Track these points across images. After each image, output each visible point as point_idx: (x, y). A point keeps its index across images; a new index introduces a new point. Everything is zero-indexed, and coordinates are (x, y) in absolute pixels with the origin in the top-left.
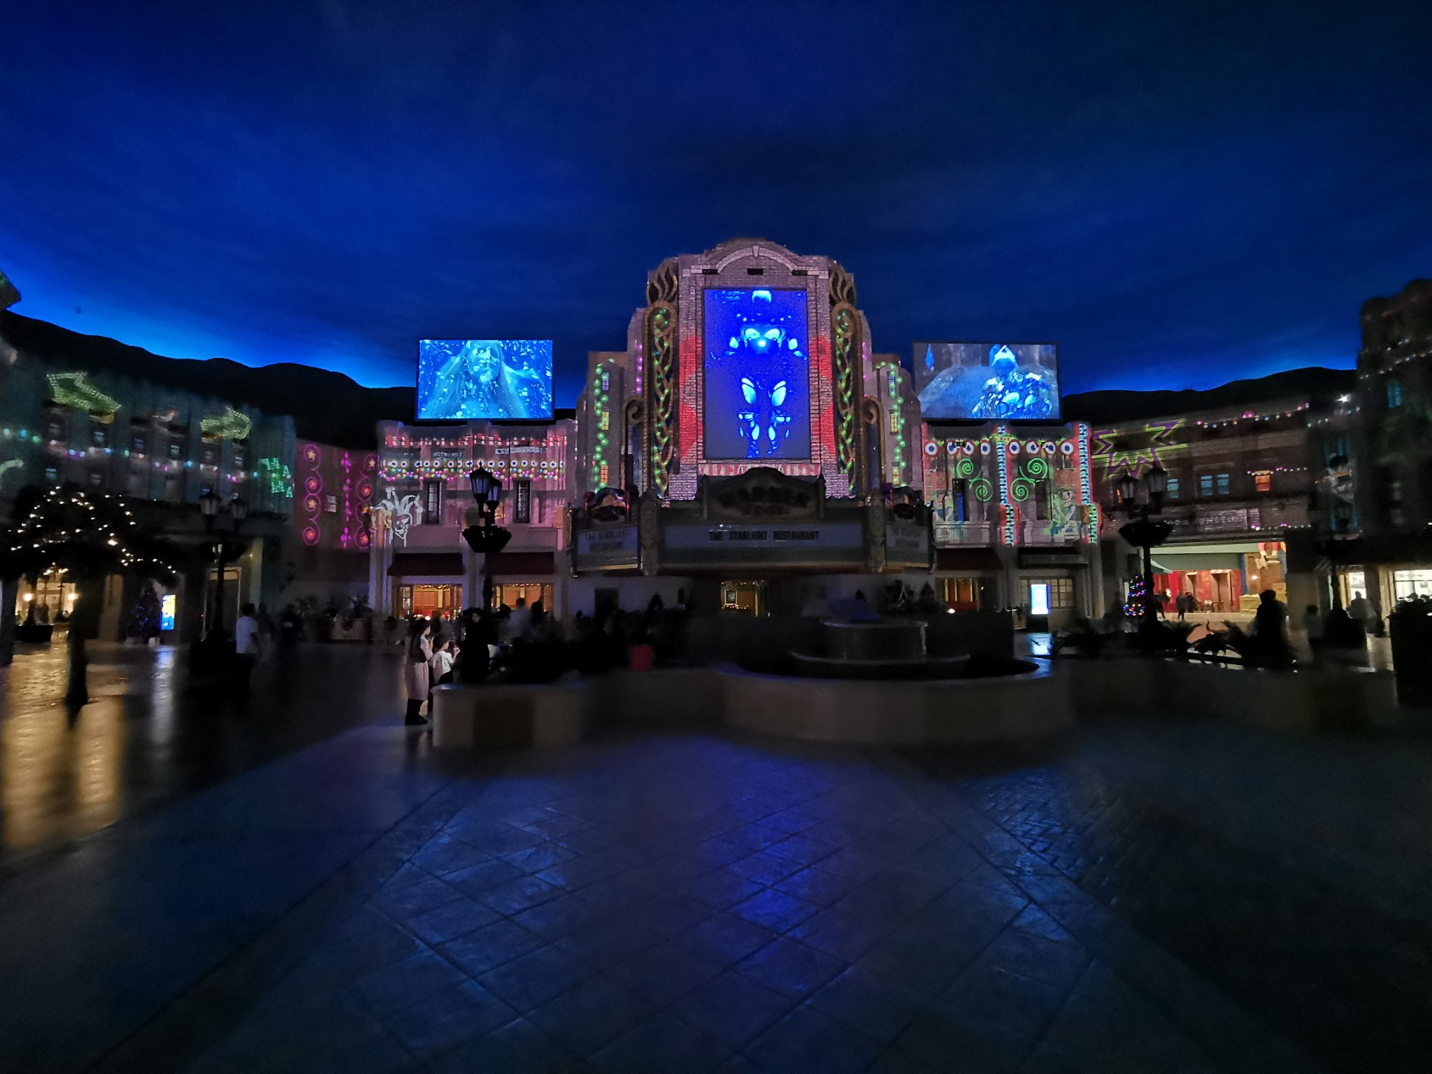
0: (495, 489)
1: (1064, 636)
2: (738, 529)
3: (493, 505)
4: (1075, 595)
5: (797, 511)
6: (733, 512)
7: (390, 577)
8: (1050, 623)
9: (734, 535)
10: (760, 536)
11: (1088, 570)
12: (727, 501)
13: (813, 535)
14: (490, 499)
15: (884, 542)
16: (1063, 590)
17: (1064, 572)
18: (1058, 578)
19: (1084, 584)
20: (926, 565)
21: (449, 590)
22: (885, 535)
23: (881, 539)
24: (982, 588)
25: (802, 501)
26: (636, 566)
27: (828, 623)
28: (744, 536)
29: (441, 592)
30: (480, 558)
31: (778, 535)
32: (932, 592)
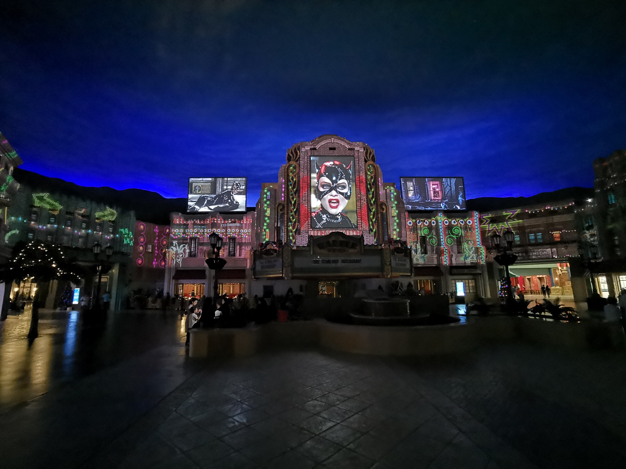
0: (220, 242)
1: (471, 306)
2: (326, 259)
3: (219, 249)
4: (476, 287)
5: (351, 251)
6: (324, 251)
7: (173, 280)
8: (466, 300)
9: (324, 261)
10: (336, 262)
11: (482, 275)
12: (321, 246)
13: (359, 261)
14: (217, 246)
15: (390, 264)
16: (471, 285)
17: (471, 277)
18: (468, 279)
19: (480, 282)
20: (409, 274)
21: (199, 286)
22: (391, 261)
23: (388, 263)
24: (435, 284)
25: (353, 246)
26: (281, 275)
27: (366, 301)
28: (328, 262)
29: (196, 286)
30: (213, 272)
31: (343, 261)
32: (412, 286)
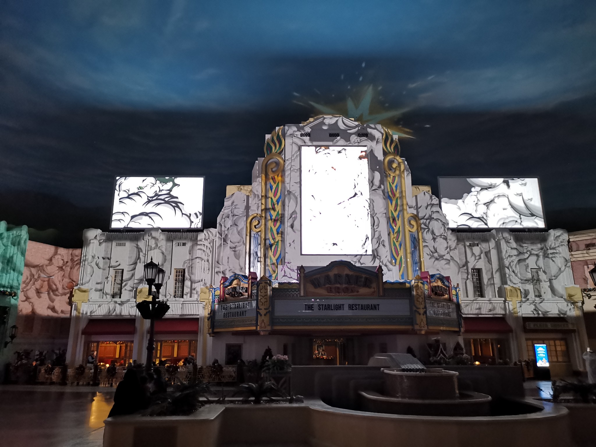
0: (161, 275)
2: (324, 302)
3: (158, 286)
6: (321, 291)
8: (552, 373)
9: (321, 307)
10: (339, 307)
11: (577, 334)
12: (316, 284)
13: (375, 307)
14: (156, 282)
15: (425, 312)
16: (559, 348)
17: (559, 336)
18: (554, 340)
19: (575, 344)
20: (457, 329)
21: (124, 345)
22: (425, 307)
24: (499, 346)
25: (367, 283)
26: (254, 328)
27: (386, 371)
28: (328, 307)
29: (118, 346)
31: (351, 307)
32: (462, 349)
